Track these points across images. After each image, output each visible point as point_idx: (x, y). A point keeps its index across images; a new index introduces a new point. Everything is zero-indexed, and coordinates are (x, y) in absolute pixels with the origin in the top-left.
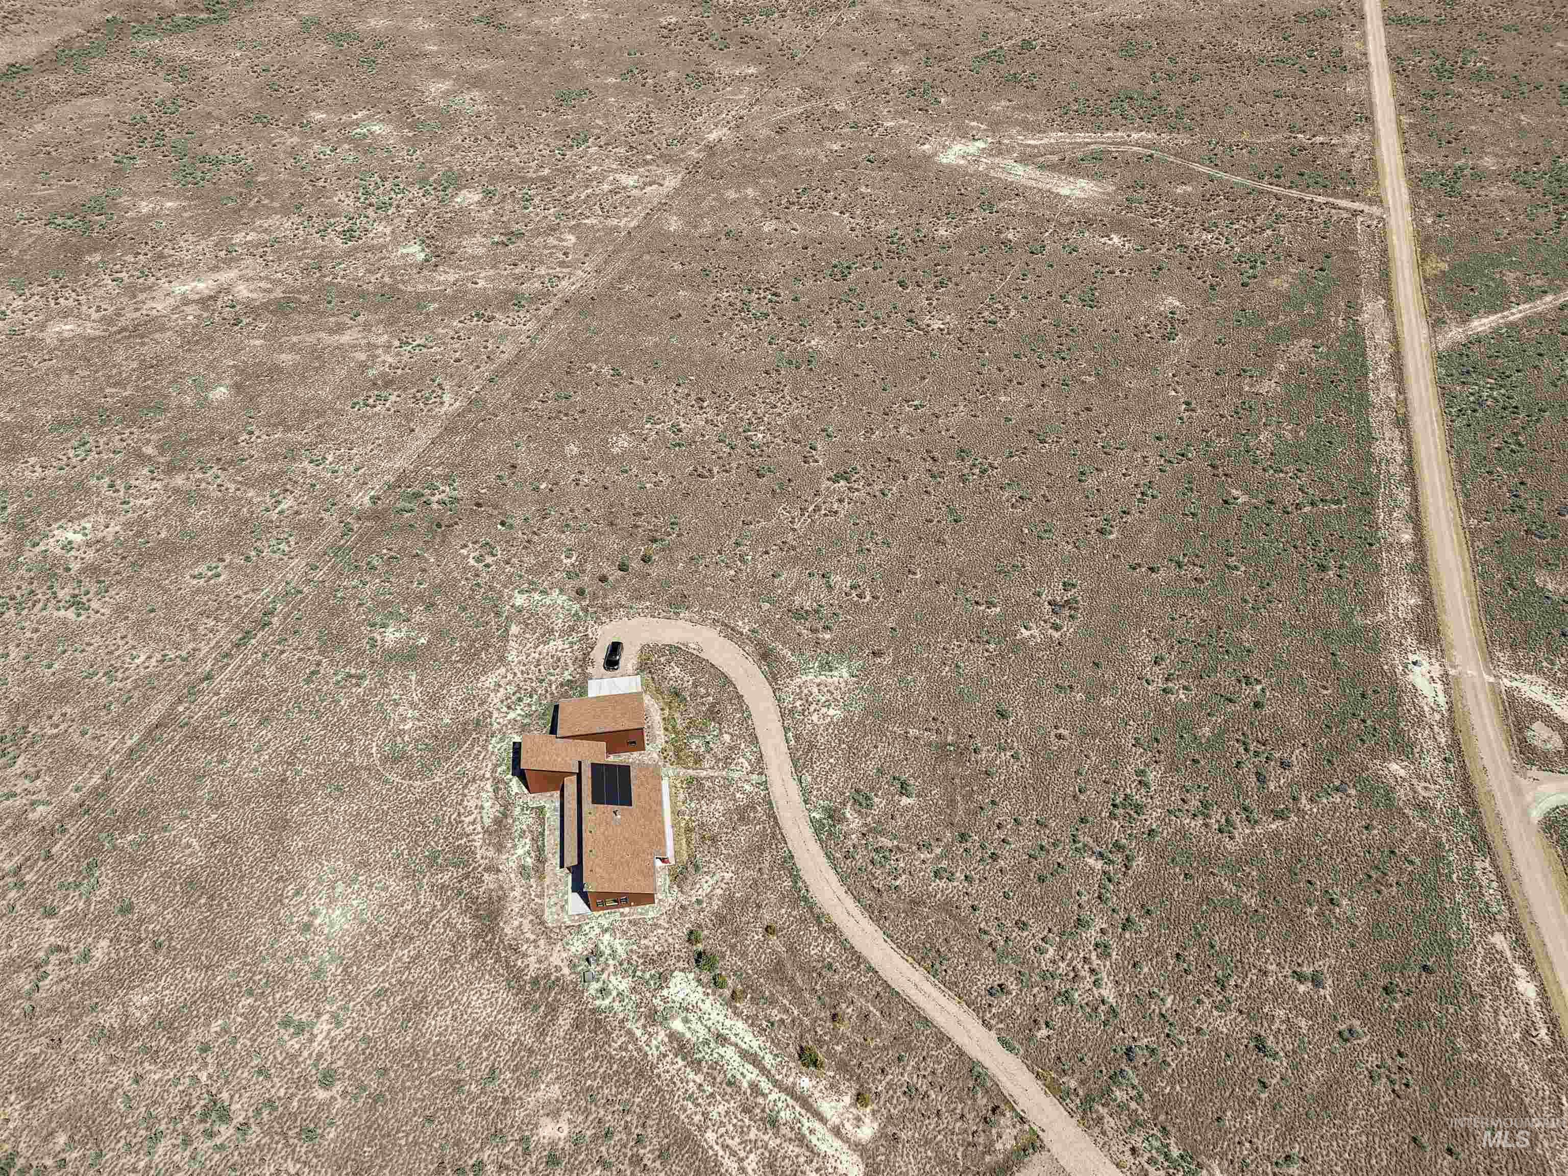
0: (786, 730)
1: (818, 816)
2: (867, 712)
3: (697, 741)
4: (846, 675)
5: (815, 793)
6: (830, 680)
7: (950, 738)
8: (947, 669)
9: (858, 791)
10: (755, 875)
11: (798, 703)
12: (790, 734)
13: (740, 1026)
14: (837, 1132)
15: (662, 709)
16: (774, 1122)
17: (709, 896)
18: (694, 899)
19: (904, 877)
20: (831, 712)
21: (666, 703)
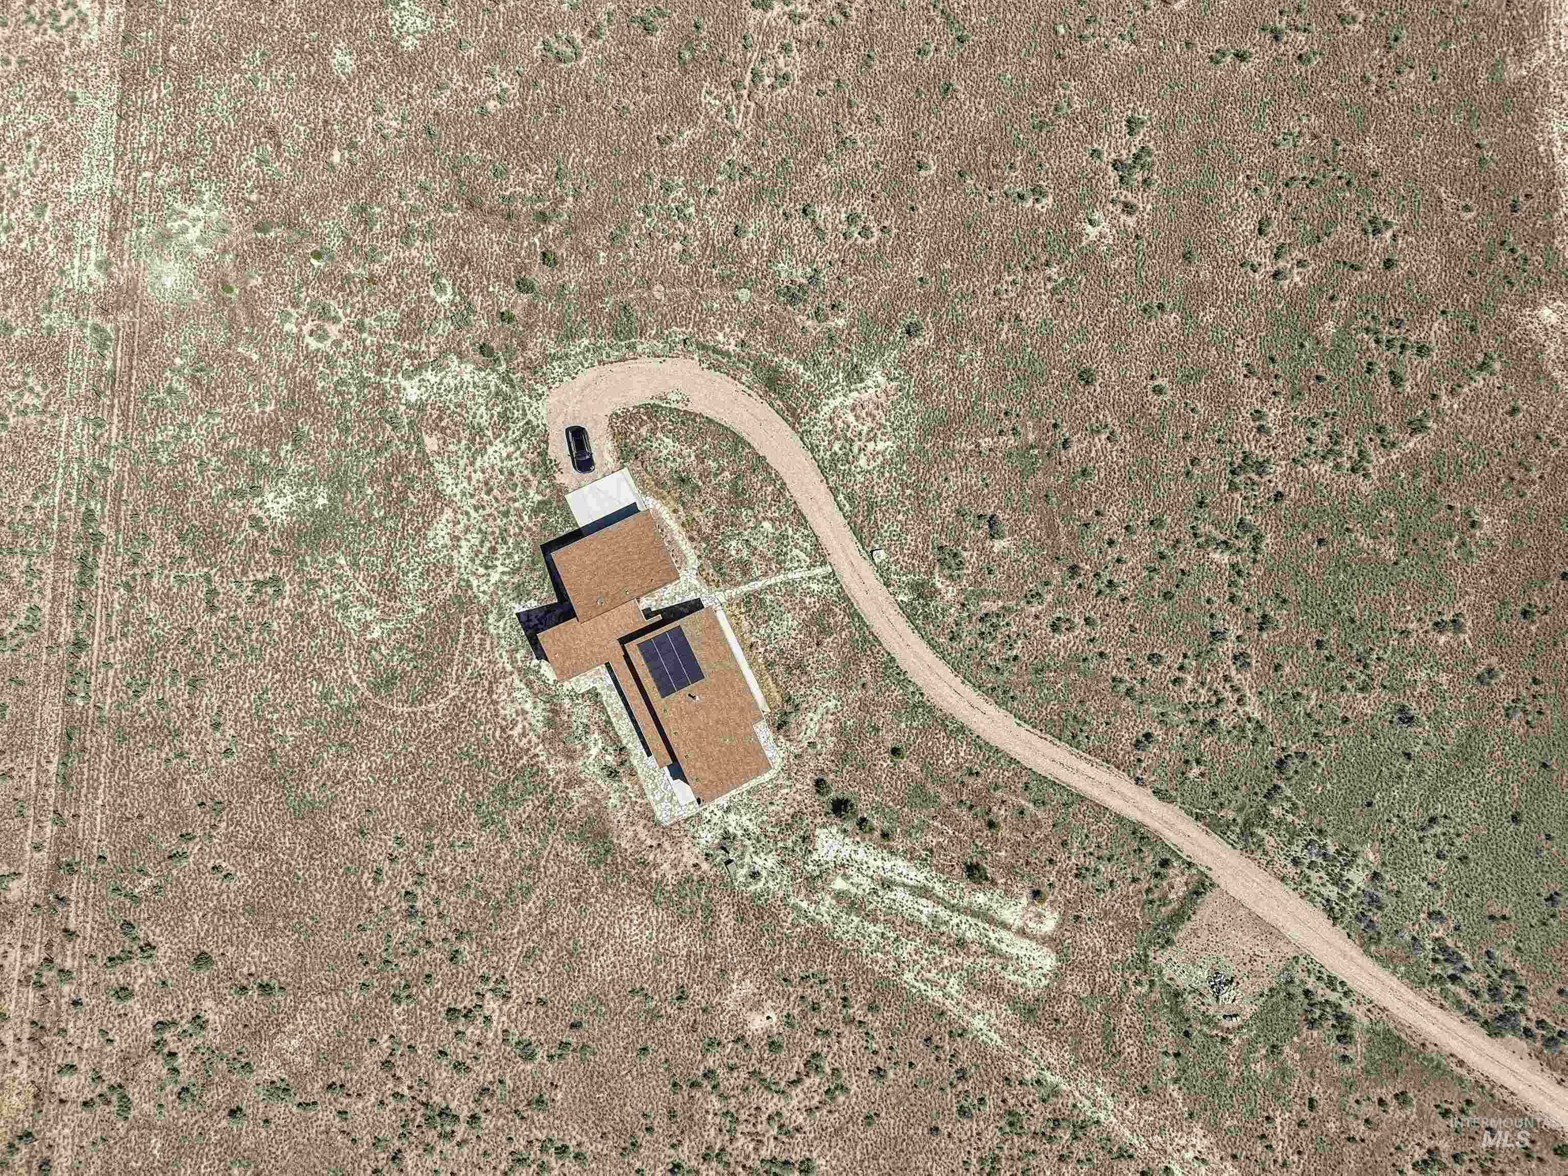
0: (834, 491)
1: (905, 599)
2: (926, 431)
3: (734, 543)
4: (882, 380)
5: (893, 568)
6: (865, 396)
7: (1031, 437)
8: (1006, 327)
9: (941, 548)
10: (860, 693)
11: (836, 447)
12: (841, 497)
13: (901, 864)
14: (1022, 932)
15: (675, 511)
16: (961, 943)
17: (820, 734)
18: (805, 744)
19: (1019, 642)
20: (881, 446)
21: (676, 500)
